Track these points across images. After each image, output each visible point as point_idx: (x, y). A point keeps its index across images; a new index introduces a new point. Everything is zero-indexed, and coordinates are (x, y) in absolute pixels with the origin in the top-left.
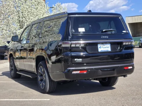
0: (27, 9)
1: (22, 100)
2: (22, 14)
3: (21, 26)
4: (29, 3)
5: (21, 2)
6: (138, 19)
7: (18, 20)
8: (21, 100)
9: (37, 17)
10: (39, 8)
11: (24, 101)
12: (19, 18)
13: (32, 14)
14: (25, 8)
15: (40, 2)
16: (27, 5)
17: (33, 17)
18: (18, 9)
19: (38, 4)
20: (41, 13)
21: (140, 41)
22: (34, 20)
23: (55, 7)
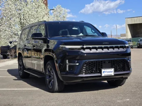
0: (28, 11)
1: (17, 89)
2: (23, 16)
3: (22, 28)
4: (30, 6)
5: (22, 6)
6: (137, 20)
7: (20, 22)
8: (15, 89)
9: (37, 19)
10: (39, 11)
11: (18, 90)
12: (20, 20)
13: (32, 16)
14: (26, 11)
15: (40, 5)
16: (28, 8)
17: (33, 19)
18: (19, 12)
19: (38, 7)
20: (41, 16)
21: (138, 41)
22: (34, 22)
23: (55, 9)
